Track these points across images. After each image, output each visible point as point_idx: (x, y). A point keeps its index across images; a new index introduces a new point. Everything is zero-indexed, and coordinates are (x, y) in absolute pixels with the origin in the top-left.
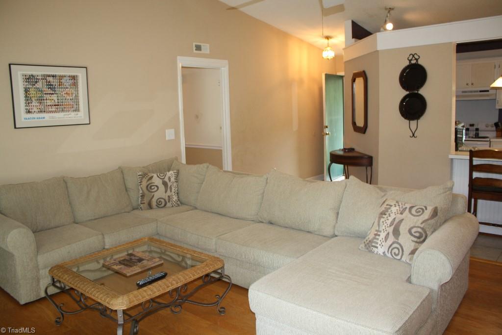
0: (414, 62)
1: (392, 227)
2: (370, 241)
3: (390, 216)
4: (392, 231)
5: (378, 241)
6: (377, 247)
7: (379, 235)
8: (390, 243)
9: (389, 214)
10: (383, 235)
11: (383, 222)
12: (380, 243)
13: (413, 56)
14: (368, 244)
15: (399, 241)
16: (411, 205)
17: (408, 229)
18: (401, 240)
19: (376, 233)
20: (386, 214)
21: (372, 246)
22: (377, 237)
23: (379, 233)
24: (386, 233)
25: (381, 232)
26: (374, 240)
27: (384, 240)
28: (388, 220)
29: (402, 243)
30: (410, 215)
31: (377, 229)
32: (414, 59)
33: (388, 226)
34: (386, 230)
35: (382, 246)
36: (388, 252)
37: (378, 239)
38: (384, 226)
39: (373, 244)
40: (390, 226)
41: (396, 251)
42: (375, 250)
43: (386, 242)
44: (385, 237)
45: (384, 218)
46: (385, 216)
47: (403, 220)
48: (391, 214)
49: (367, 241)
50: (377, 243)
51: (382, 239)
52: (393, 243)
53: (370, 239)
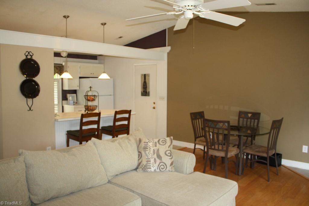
0: (29, 57)
1: (155, 154)
2: (145, 166)
3: (150, 149)
4: (156, 157)
5: (150, 165)
6: (150, 168)
7: (150, 161)
8: (158, 164)
9: (150, 148)
10: (152, 161)
11: (148, 153)
12: (152, 165)
13: (29, 53)
14: (144, 168)
15: (163, 161)
16: (158, 140)
17: (164, 153)
18: (163, 160)
19: (147, 160)
20: (148, 148)
21: (147, 168)
22: (149, 162)
23: (149, 160)
24: (153, 159)
25: (150, 159)
26: (148, 165)
27: (154, 163)
28: (150, 151)
29: (165, 162)
30: (160, 146)
31: (147, 157)
32: (29, 55)
33: (153, 154)
34: (153, 157)
35: (154, 166)
36: (158, 169)
37: (150, 163)
38: (150, 155)
39: (148, 167)
40: (154, 154)
41: (163, 167)
42: (149, 170)
43: (156, 163)
44: (154, 161)
45: (147, 150)
46: (148, 149)
47: (159, 149)
48: (151, 148)
49: (142, 166)
50: (150, 166)
51: (153, 163)
52: (160, 163)
53: (144, 165)
